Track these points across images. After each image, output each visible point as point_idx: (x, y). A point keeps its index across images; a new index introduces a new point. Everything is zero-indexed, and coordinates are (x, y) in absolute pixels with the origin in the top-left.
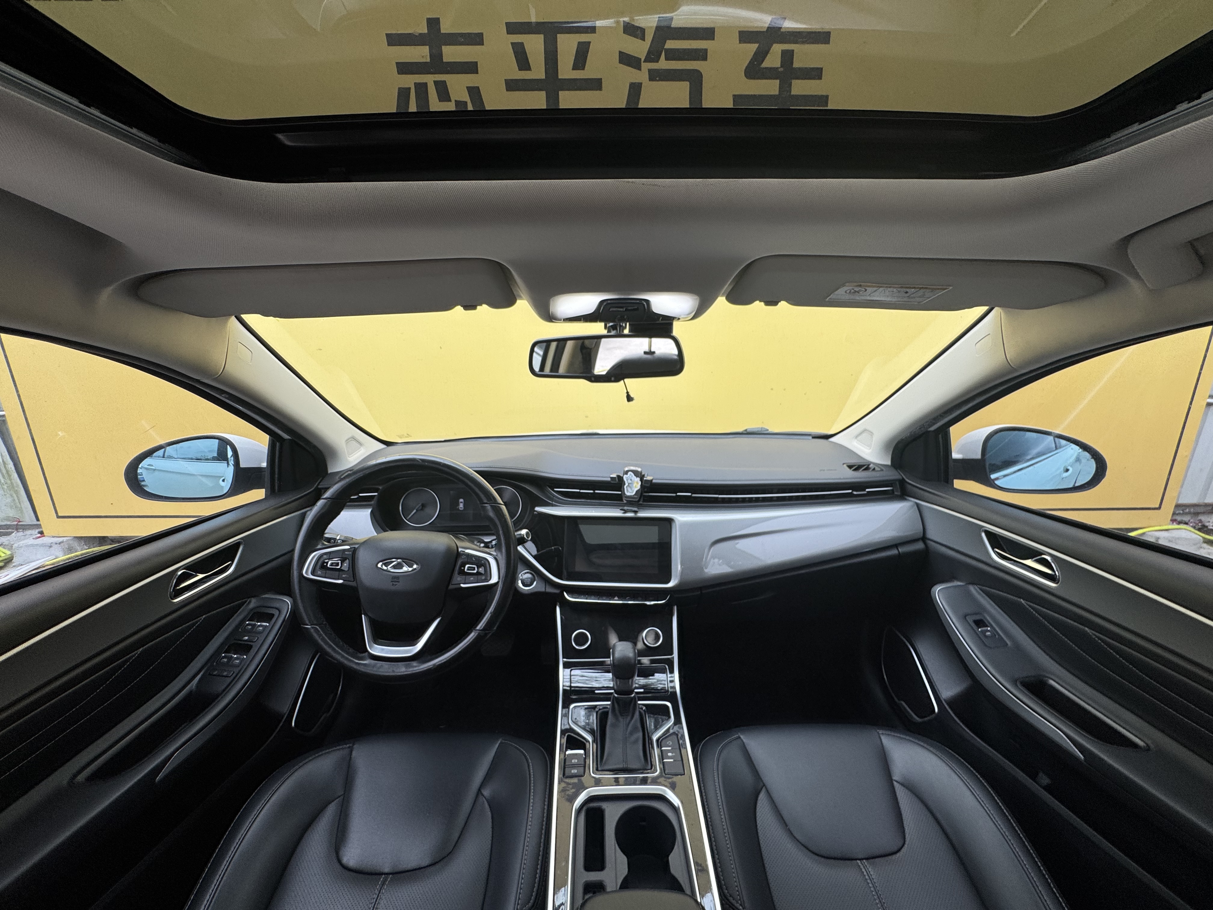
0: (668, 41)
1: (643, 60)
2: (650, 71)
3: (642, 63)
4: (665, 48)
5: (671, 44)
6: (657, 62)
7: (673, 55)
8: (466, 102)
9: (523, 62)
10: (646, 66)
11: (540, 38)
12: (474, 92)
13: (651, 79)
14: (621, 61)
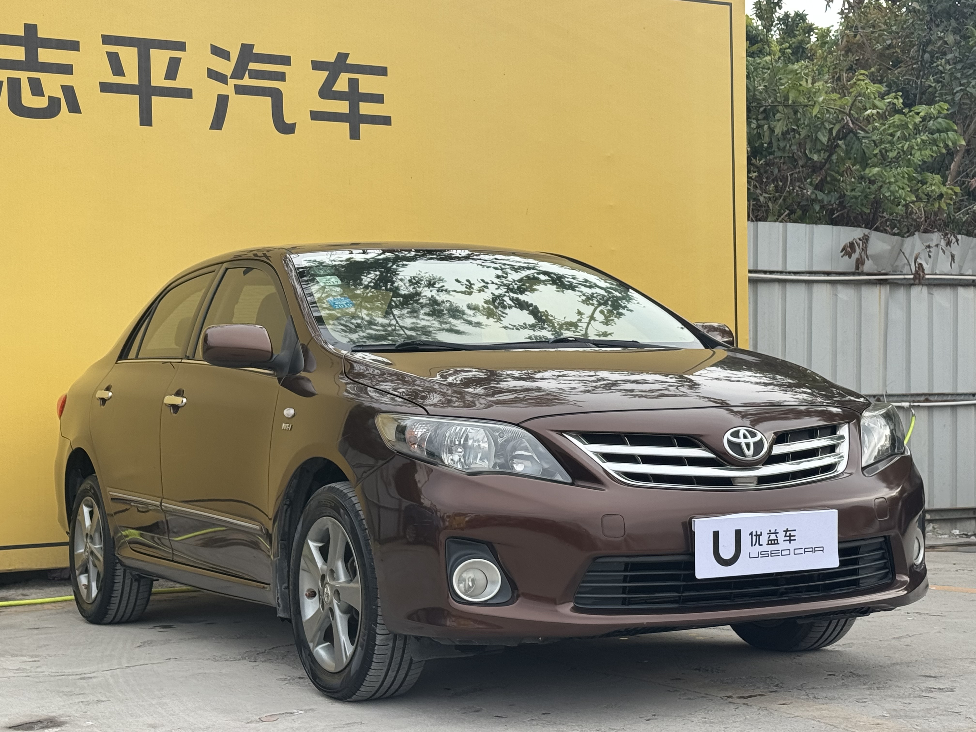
0: (250, 63)
1: (229, 77)
2: (235, 85)
3: (229, 80)
4: (249, 68)
5: (253, 66)
6: (242, 78)
7: (256, 75)
8: (59, 99)
9: (118, 69)
10: (232, 82)
11: (134, 51)
12: (69, 91)
13: (236, 93)
14: (210, 76)
